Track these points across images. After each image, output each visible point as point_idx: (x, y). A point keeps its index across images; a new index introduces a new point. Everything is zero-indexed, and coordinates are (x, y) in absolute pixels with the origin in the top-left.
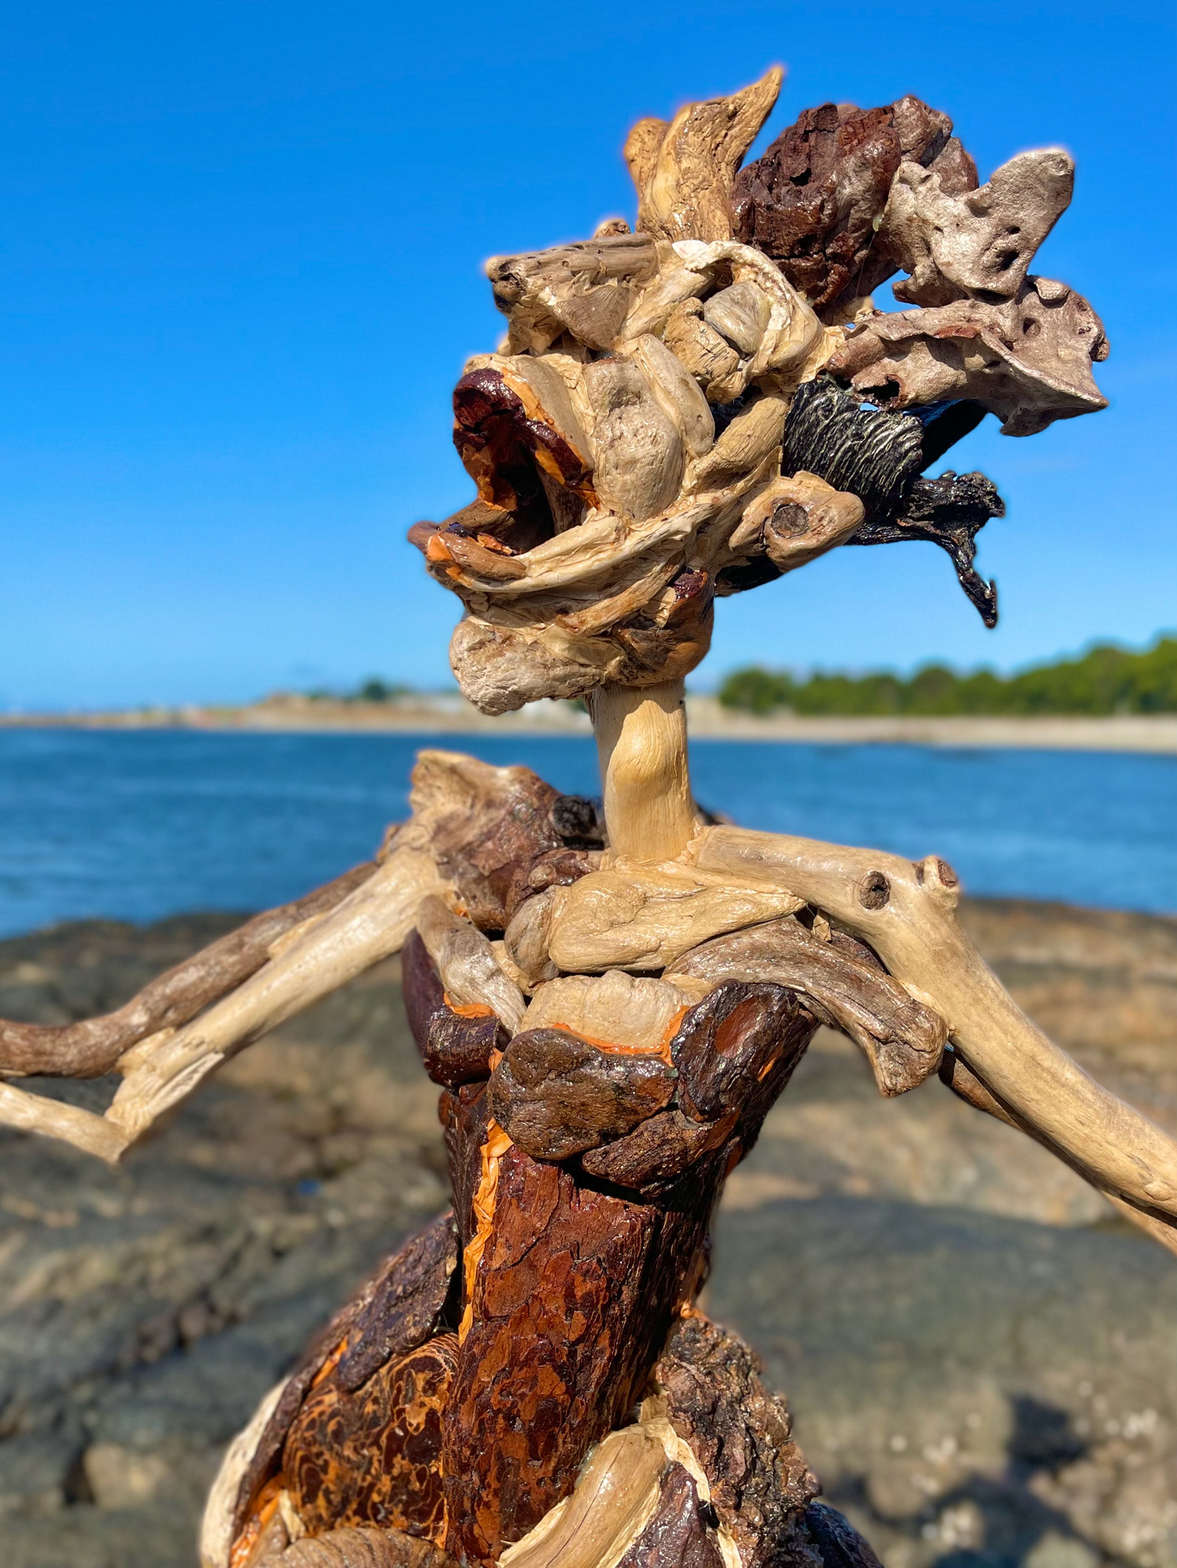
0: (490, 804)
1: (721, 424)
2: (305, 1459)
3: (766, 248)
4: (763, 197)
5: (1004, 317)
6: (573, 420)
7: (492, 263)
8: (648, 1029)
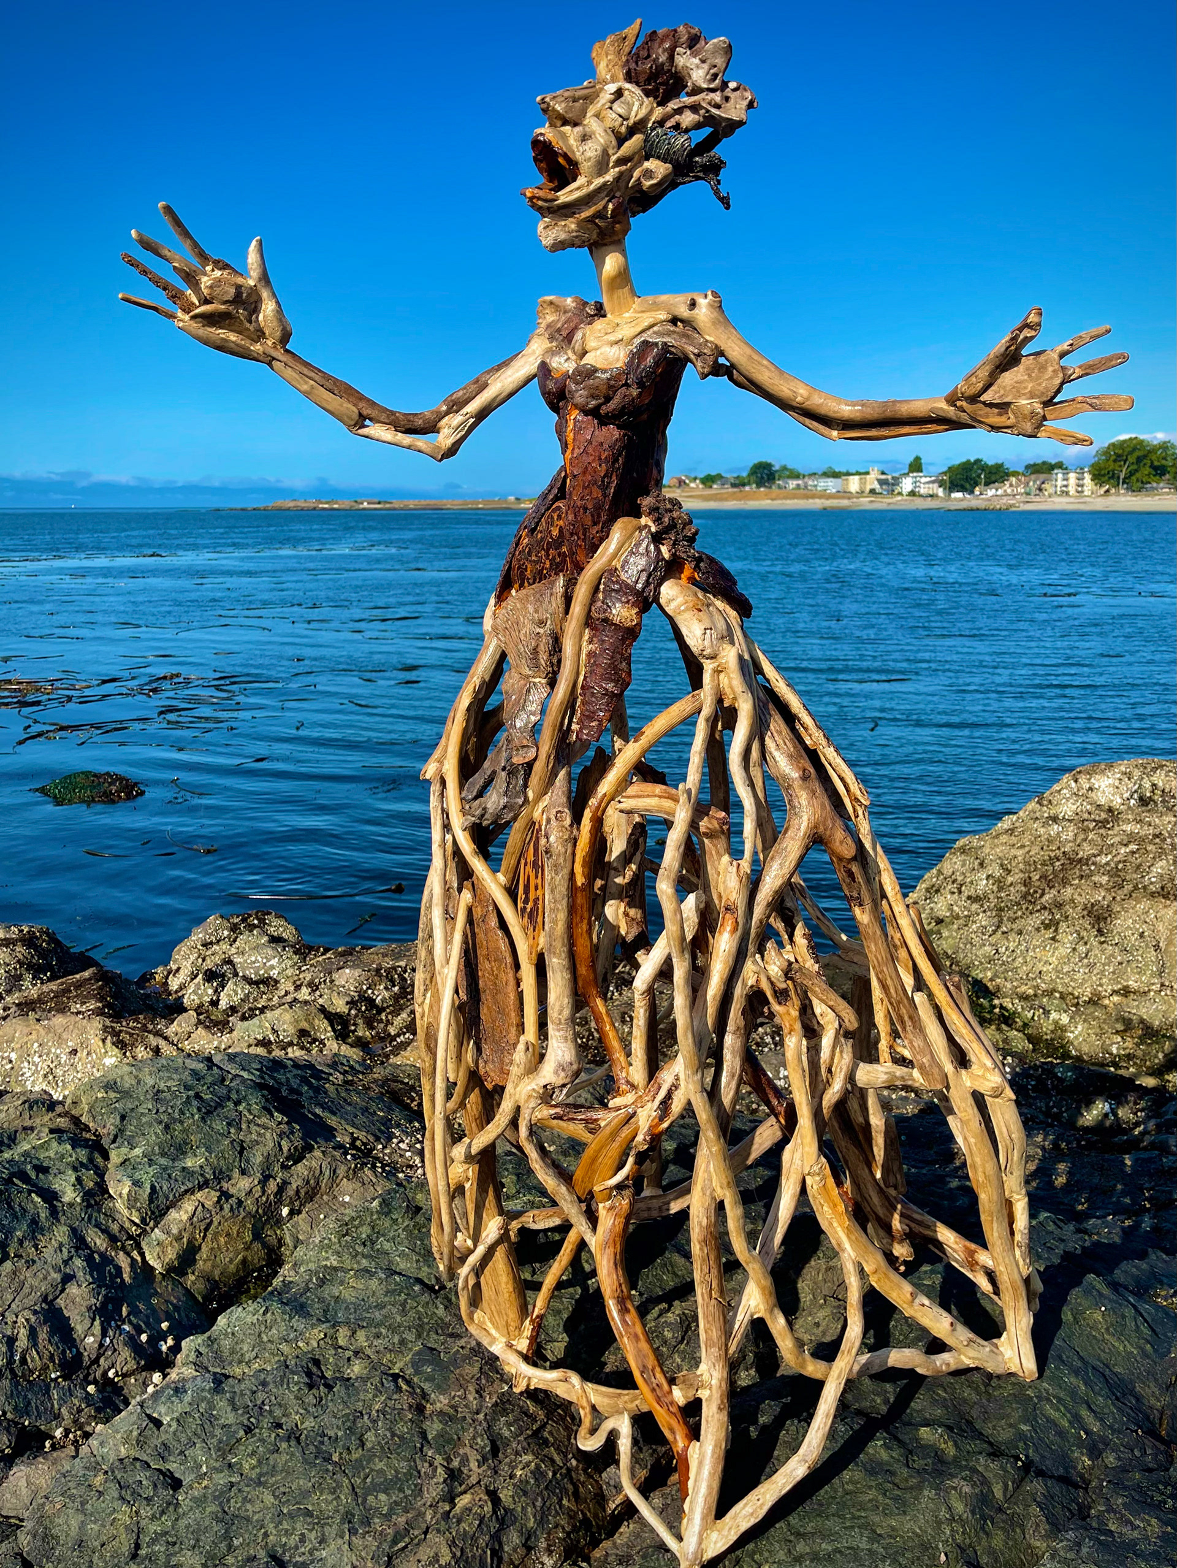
0: (565, 312)
1: (620, 144)
2: (519, 568)
3: (638, 84)
4: (633, 66)
5: (717, 97)
6: (570, 147)
7: (539, 99)
8: (618, 360)
